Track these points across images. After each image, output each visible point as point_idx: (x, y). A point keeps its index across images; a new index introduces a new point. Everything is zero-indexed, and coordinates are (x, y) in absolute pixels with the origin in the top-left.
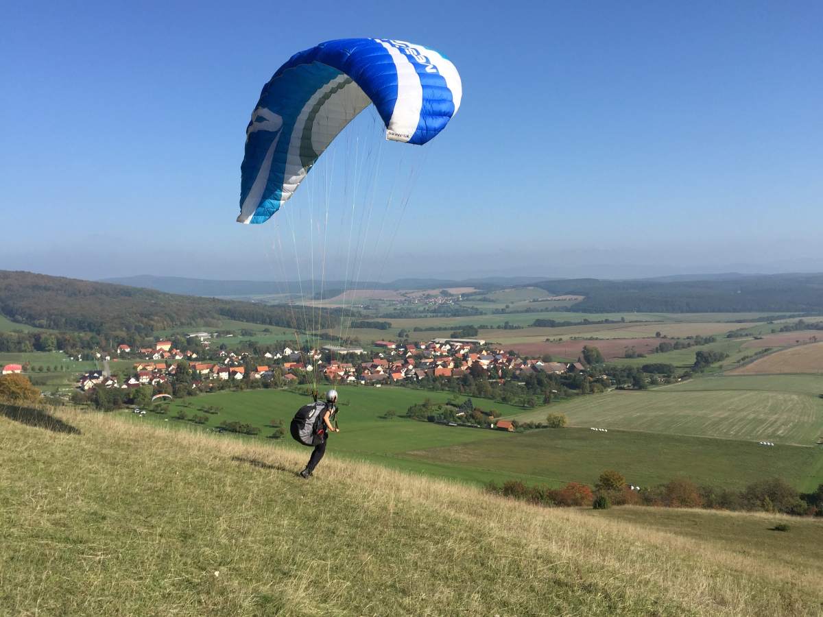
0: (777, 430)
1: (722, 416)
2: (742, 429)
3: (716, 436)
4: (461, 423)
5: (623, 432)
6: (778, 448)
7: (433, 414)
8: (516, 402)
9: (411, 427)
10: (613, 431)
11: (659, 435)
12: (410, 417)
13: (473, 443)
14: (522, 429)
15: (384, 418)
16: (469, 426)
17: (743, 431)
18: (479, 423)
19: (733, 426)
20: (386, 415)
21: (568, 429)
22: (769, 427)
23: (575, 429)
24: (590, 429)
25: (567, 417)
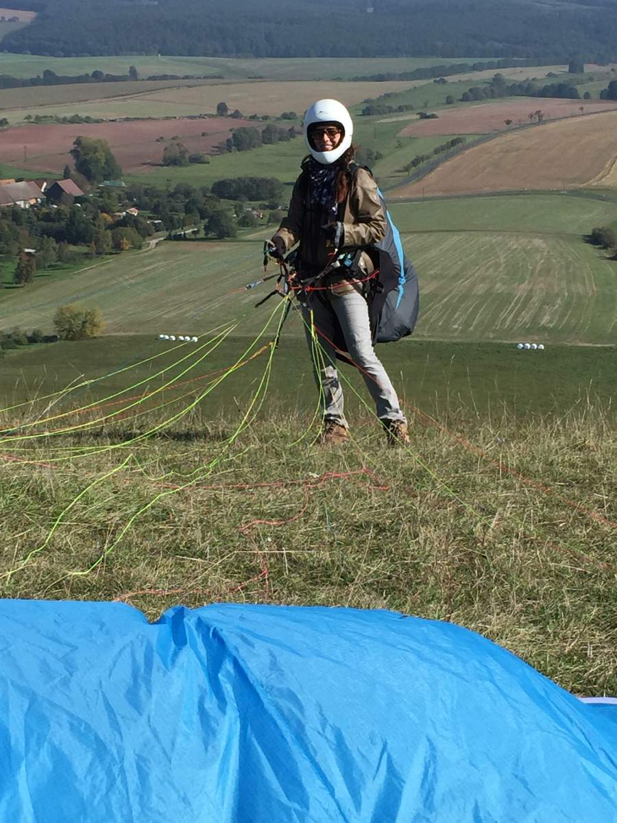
0: (539, 315)
6: (551, 354)
10: (211, 339)
21: (109, 341)
22: (522, 309)
23: (121, 339)
24: (157, 338)
25: (99, 312)
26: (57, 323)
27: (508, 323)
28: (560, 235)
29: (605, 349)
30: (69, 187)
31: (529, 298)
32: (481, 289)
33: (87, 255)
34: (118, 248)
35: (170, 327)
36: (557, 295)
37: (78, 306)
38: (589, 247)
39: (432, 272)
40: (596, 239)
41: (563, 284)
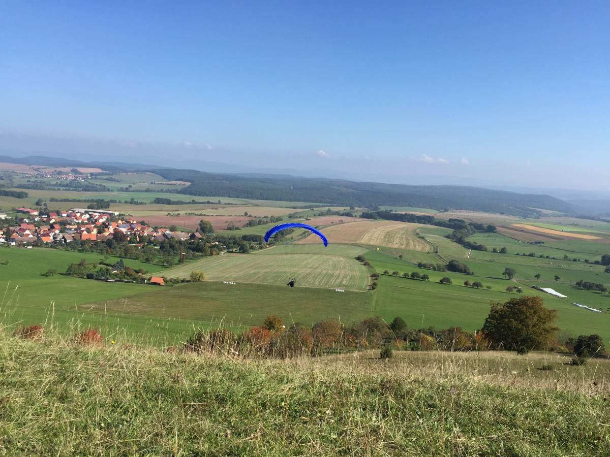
0: (342, 281)
1: (307, 272)
2: (321, 281)
3: (307, 286)
4: (118, 279)
5: (247, 284)
6: (346, 293)
7: (91, 272)
8: (157, 262)
9: (74, 283)
10: (240, 284)
11: (272, 286)
12: (69, 274)
13: (135, 296)
14: (171, 283)
15: (46, 275)
16: (126, 282)
17: (323, 282)
18: (135, 279)
19: (316, 278)
20: (47, 273)
21: (207, 283)
22: (337, 279)
23: (211, 282)
24: (223, 283)
25: (205, 274)
26: (191, 276)
27: (332, 283)
28: (348, 257)
29: (363, 293)
30: (198, 235)
31: (339, 275)
32: (324, 272)
33: (202, 256)
34: (212, 254)
35: (226, 279)
36: (347, 275)
37: (198, 271)
38: (356, 260)
39: (310, 266)
40: (359, 259)
41: (349, 272)
